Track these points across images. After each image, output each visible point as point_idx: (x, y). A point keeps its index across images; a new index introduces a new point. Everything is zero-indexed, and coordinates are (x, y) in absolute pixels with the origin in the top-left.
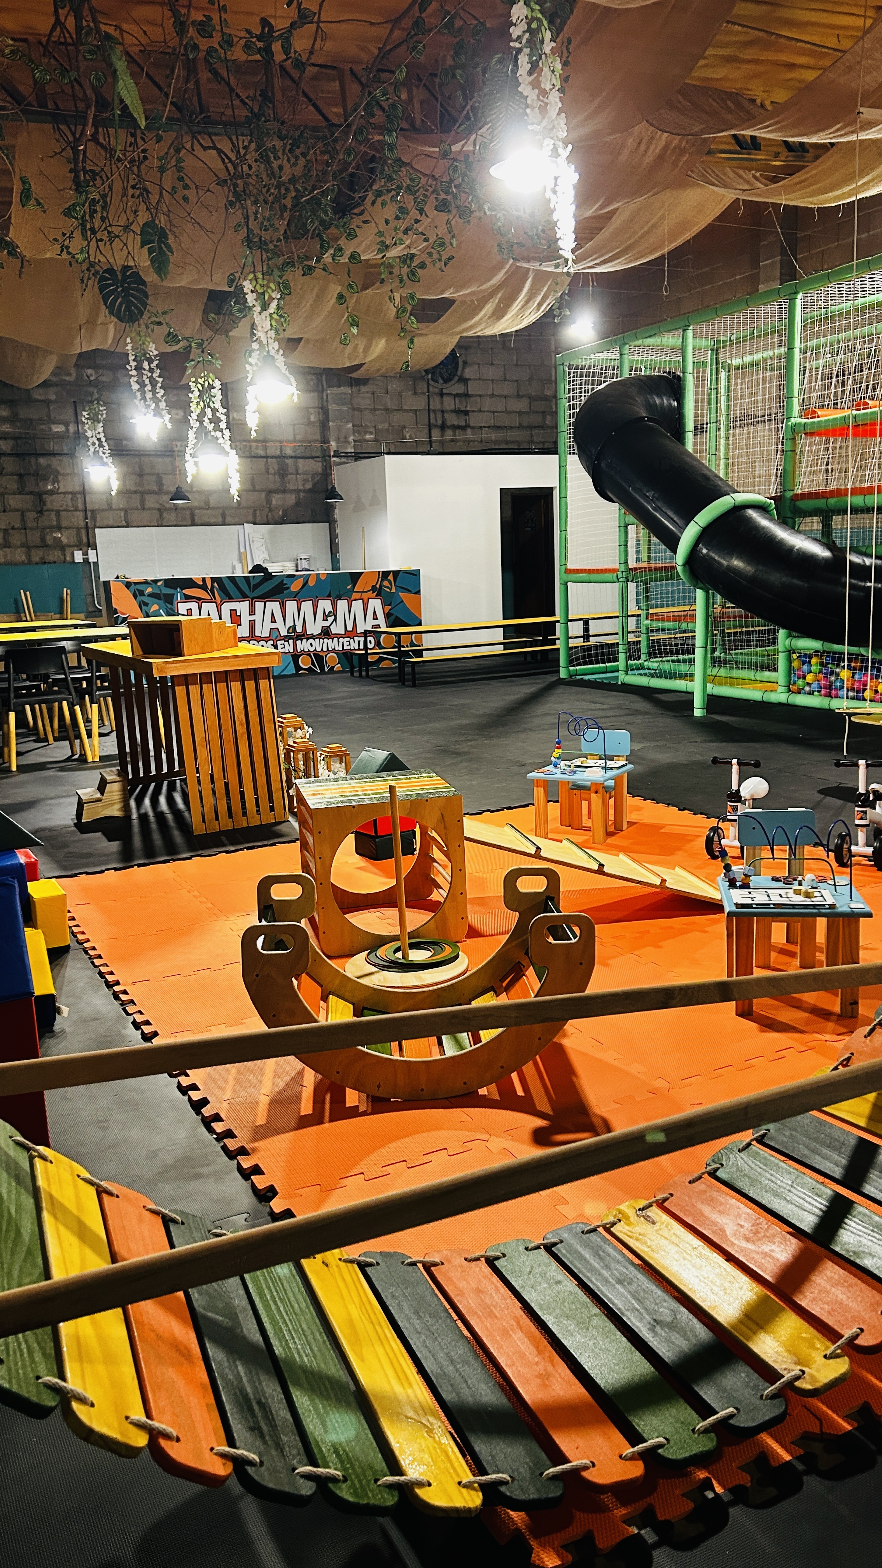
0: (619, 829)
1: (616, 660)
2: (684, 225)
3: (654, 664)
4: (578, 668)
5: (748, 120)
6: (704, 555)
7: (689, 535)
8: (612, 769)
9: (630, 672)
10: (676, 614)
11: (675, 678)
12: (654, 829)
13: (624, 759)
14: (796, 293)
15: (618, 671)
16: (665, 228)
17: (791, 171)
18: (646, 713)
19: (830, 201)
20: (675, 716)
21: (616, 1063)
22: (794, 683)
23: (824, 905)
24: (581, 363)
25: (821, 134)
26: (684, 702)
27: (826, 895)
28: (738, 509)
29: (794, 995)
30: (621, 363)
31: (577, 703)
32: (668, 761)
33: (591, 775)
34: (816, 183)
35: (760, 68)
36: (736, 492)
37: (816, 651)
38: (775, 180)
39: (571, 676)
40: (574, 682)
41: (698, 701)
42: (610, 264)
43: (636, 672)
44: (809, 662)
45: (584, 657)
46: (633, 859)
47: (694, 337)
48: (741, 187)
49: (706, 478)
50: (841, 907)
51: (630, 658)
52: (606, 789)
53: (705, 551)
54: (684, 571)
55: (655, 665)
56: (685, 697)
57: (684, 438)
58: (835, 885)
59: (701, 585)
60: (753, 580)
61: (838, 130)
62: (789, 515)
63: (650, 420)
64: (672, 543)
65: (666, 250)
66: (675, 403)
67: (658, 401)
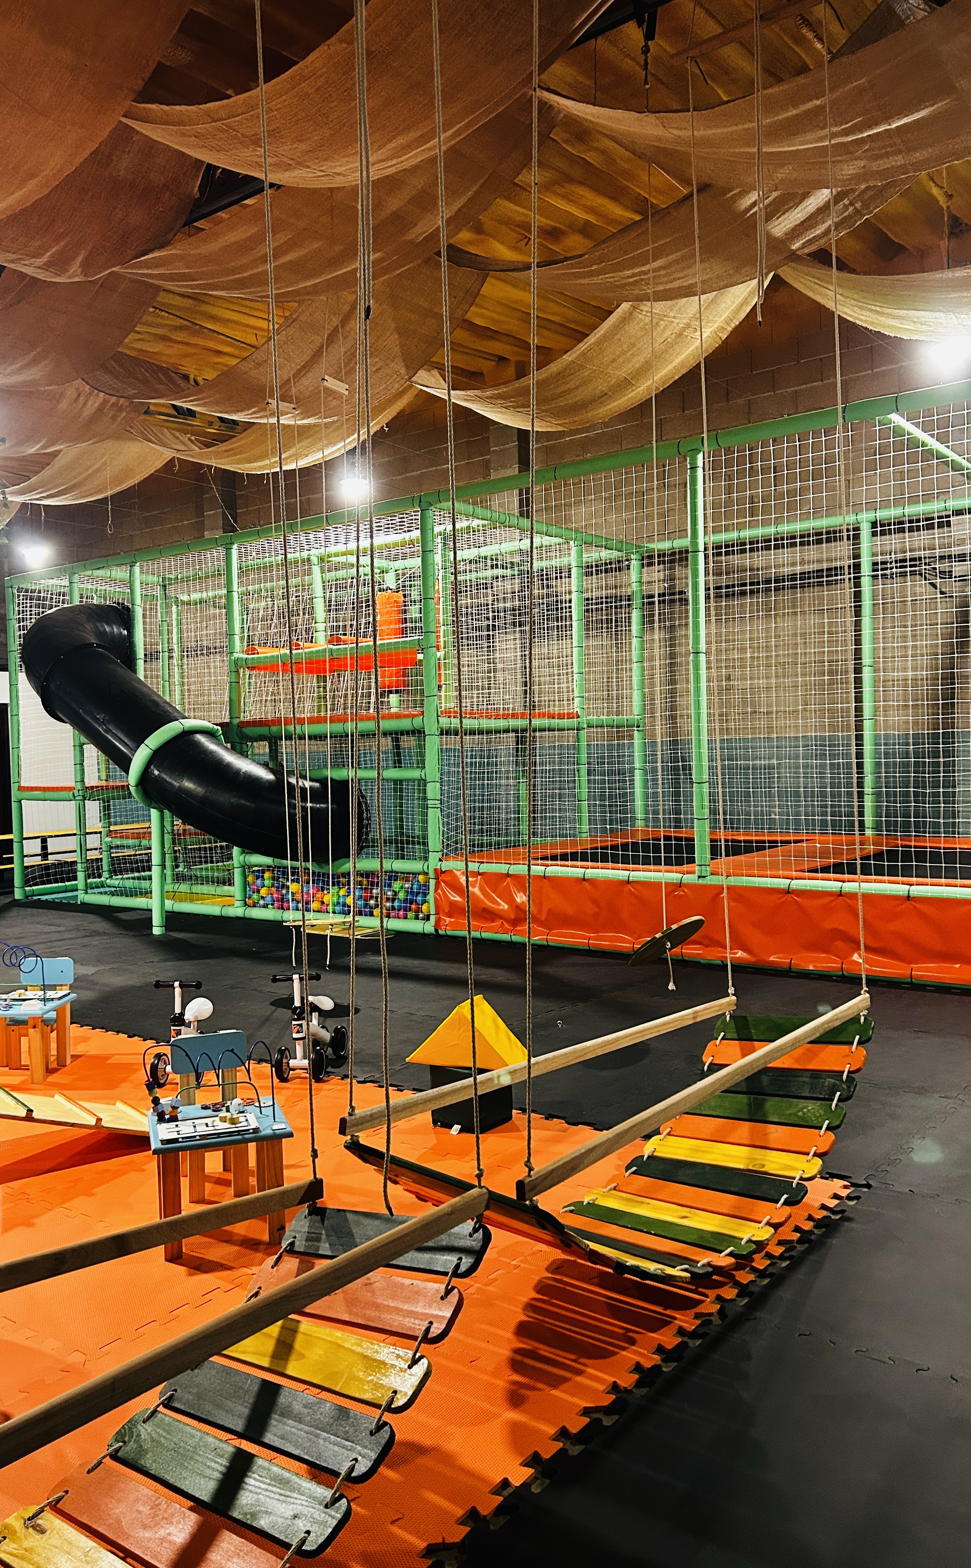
0: (61, 1064)
1: (75, 879)
2: (127, 473)
3: (116, 881)
4: (34, 888)
5: (179, 392)
6: (156, 777)
7: (140, 757)
8: (52, 999)
9: (89, 891)
10: (135, 831)
11: (136, 895)
12: (100, 1061)
13: (67, 987)
14: (232, 543)
15: (77, 890)
16: (108, 473)
17: (224, 439)
18: (104, 934)
19: (255, 469)
20: (135, 936)
21: (27, 1343)
22: (250, 898)
23: (248, 1130)
24: (29, 586)
25: (240, 414)
26: (143, 920)
27: (251, 1120)
28: (187, 735)
29: (225, 1228)
30: (71, 590)
31: (32, 926)
32: (122, 984)
33: (28, 1008)
34: (241, 452)
35: (192, 350)
36: (184, 718)
37: (268, 866)
38: (208, 445)
39: (27, 897)
40: (31, 904)
41: (157, 919)
42: (56, 499)
43: (96, 890)
44: (263, 877)
45: (41, 876)
46: (69, 1099)
47: (142, 572)
48: (176, 447)
49: (156, 704)
50: (264, 1130)
51: (88, 876)
52: (46, 1022)
53: (156, 772)
54: (137, 791)
55: (116, 883)
56: (145, 915)
57: (135, 665)
58: (260, 1107)
59: (155, 805)
60: (203, 800)
61: (254, 413)
62: (237, 740)
63: (99, 646)
64: (124, 763)
65: (109, 493)
66: (125, 632)
67: (108, 629)
